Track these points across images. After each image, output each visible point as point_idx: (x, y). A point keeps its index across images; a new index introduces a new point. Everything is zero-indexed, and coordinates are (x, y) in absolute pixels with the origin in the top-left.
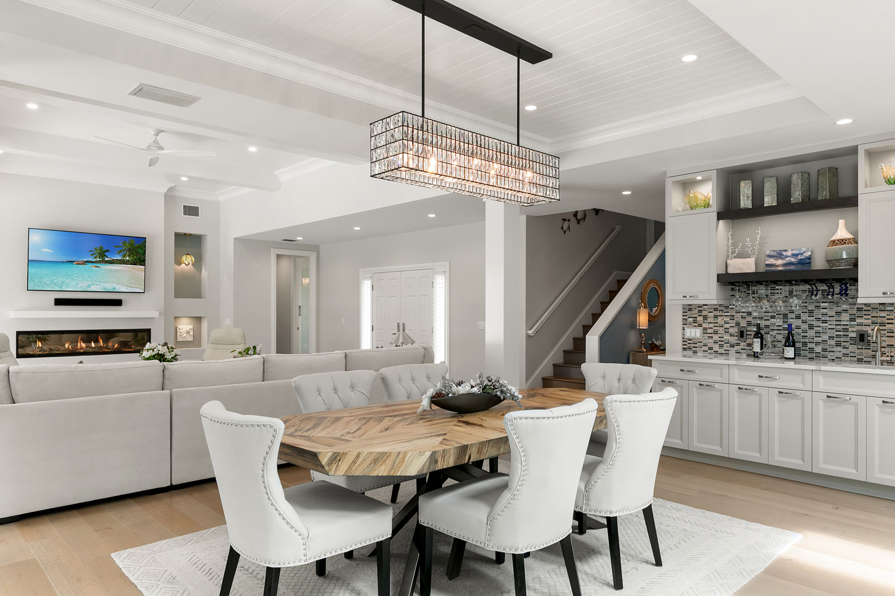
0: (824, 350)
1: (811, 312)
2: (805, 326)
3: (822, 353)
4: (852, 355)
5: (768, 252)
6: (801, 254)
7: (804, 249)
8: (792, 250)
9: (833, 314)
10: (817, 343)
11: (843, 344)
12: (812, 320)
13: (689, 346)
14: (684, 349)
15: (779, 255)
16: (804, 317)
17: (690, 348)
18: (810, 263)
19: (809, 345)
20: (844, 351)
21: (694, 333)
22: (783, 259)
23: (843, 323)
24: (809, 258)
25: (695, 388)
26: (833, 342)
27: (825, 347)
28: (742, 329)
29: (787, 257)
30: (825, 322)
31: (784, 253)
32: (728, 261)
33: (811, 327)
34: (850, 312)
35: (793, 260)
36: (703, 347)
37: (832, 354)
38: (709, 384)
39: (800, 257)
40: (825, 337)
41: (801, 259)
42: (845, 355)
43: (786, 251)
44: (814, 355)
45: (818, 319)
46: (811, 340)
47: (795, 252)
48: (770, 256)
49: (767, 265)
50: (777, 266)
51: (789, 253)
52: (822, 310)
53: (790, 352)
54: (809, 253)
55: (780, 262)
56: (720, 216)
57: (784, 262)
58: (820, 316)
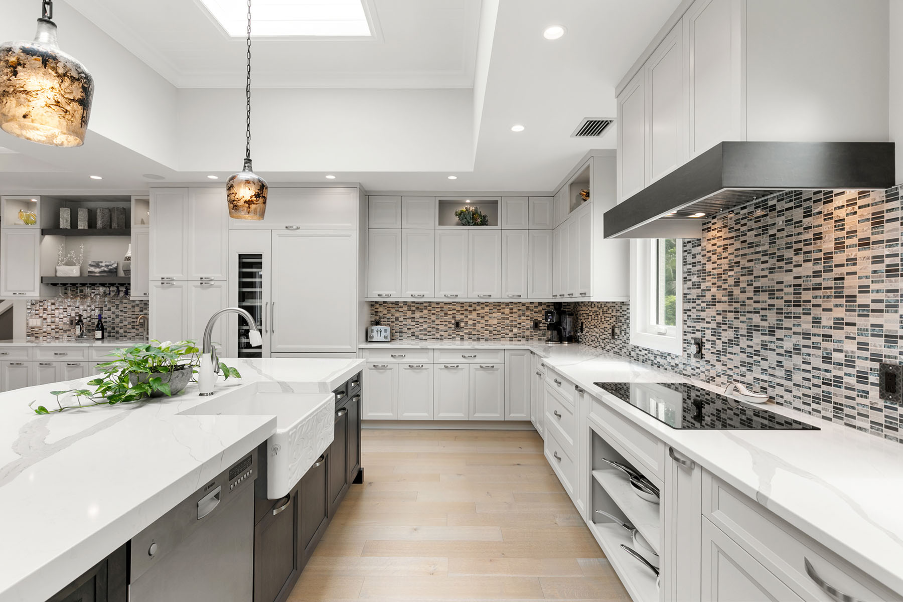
0: (125, 332)
1: (117, 305)
2: (113, 316)
3: (124, 334)
4: (141, 334)
5: (90, 263)
6: (111, 265)
7: (113, 262)
8: (105, 262)
9: (130, 307)
10: (121, 328)
11: (136, 327)
12: (118, 312)
13: (33, 333)
14: (28, 335)
15: (97, 265)
16: (113, 309)
17: (33, 335)
18: (116, 272)
19: (117, 329)
20: (136, 332)
21: (35, 322)
22: (99, 268)
23: (137, 313)
24: (116, 268)
25: (7, 367)
26: (130, 326)
27: (126, 330)
28: (72, 319)
29: (102, 266)
30: (125, 312)
31: (101, 264)
32: (57, 267)
33: (117, 316)
34: (140, 306)
35: (106, 269)
36: (44, 333)
37: (129, 334)
38: (19, 362)
39: (110, 267)
40: (126, 323)
41: (111, 269)
42: (137, 335)
43: (102, 262)
44: (118, 336)
45: (121, 311)
46: (117, 326)
47: (107, 264)
48: (91, 266)
49: (89, 272)
50: (96, 273)
51: (103, 264)
52: (124, 305)
53: (99, 334)
54: (116, 265)
55: (97, 270)
56: (44, 232)
57: (100, 270)
58: (123, 309)
